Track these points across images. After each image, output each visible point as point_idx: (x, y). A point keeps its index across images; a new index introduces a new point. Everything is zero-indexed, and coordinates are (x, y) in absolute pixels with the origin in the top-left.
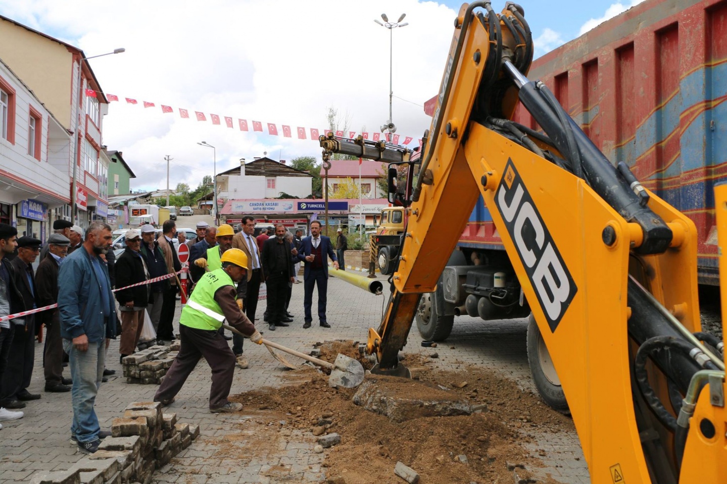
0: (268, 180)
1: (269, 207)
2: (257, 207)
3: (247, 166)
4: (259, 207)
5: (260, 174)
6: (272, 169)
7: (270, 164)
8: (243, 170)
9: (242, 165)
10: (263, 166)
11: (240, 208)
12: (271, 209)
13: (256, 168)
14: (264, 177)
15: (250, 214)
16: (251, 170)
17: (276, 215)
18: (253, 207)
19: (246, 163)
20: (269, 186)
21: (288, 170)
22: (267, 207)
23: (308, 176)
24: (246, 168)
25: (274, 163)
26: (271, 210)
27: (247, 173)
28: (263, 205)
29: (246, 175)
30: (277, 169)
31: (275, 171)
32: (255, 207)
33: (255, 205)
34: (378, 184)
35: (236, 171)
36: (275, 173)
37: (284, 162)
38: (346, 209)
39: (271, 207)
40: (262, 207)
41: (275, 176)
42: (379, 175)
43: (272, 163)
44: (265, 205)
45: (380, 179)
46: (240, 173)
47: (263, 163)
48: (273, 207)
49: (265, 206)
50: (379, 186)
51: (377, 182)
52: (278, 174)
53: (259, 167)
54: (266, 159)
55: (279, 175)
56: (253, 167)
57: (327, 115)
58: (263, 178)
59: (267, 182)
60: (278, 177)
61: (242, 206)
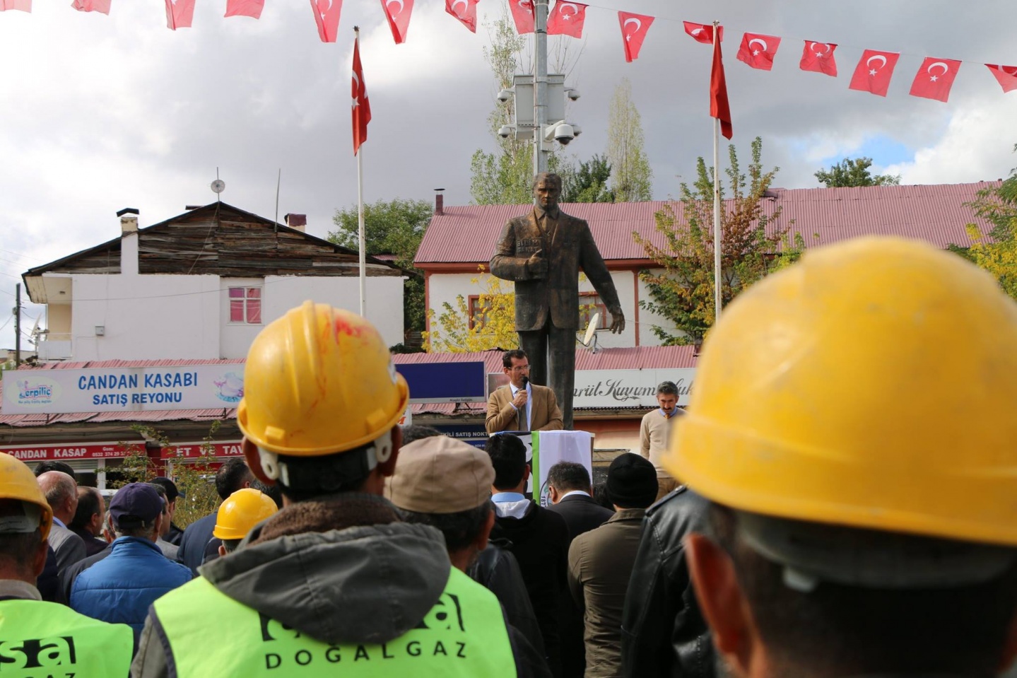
0: (234, 292)
1: (159, 389)
2: (107, 391)
3: (144, 238)
4: (115, 391)
5: (199, 267)
6: (246, 246)
7: (239, 229)
8: (130, 251)
9: (125, 234)
10: (212, 235)
11: (40, 398)
12: (169, 398)
13: (181, 246)
14: (216, 278)
15: (83, 423)
16: (164, 253)
17: (188, 426)
18: (93, 391)
19: (142, 226)
20: (236, 315)
21: (309, 249)
22: (150, 390)
23: (387, 273)
24: (141, 243)
25: (254, 226)
26: (166, 405)
27: (147, 265)
28: (134, 382)
29: (142, 271)
30: (267, 246)
31: (261, 256)
32: (102, 392)
33: (102, 382)
34: (645, 294)
35: (101, 259)
36: (258, 264)
37: (301, 220)
38: (479, 392)
39: (170, 390)
40: (129, 392)
41: (260, 274)
42: (646, 255)
43: (245, 225)
44: (141, 381)
45: (656, 273)
46: (118, 264)
47: (211, 224)
48: (177, 389)
49: (141, 389)
50: (651, 299)
51: (642, 286)
52: (270, 265)
53: (195, 239)
54: (219, 210)
55: (275, 272)
56: (170, 239)
57: (490, 48)
58: (212, 281)
59: (227, 300)
60: (271, 279)
61: (44, 391)
